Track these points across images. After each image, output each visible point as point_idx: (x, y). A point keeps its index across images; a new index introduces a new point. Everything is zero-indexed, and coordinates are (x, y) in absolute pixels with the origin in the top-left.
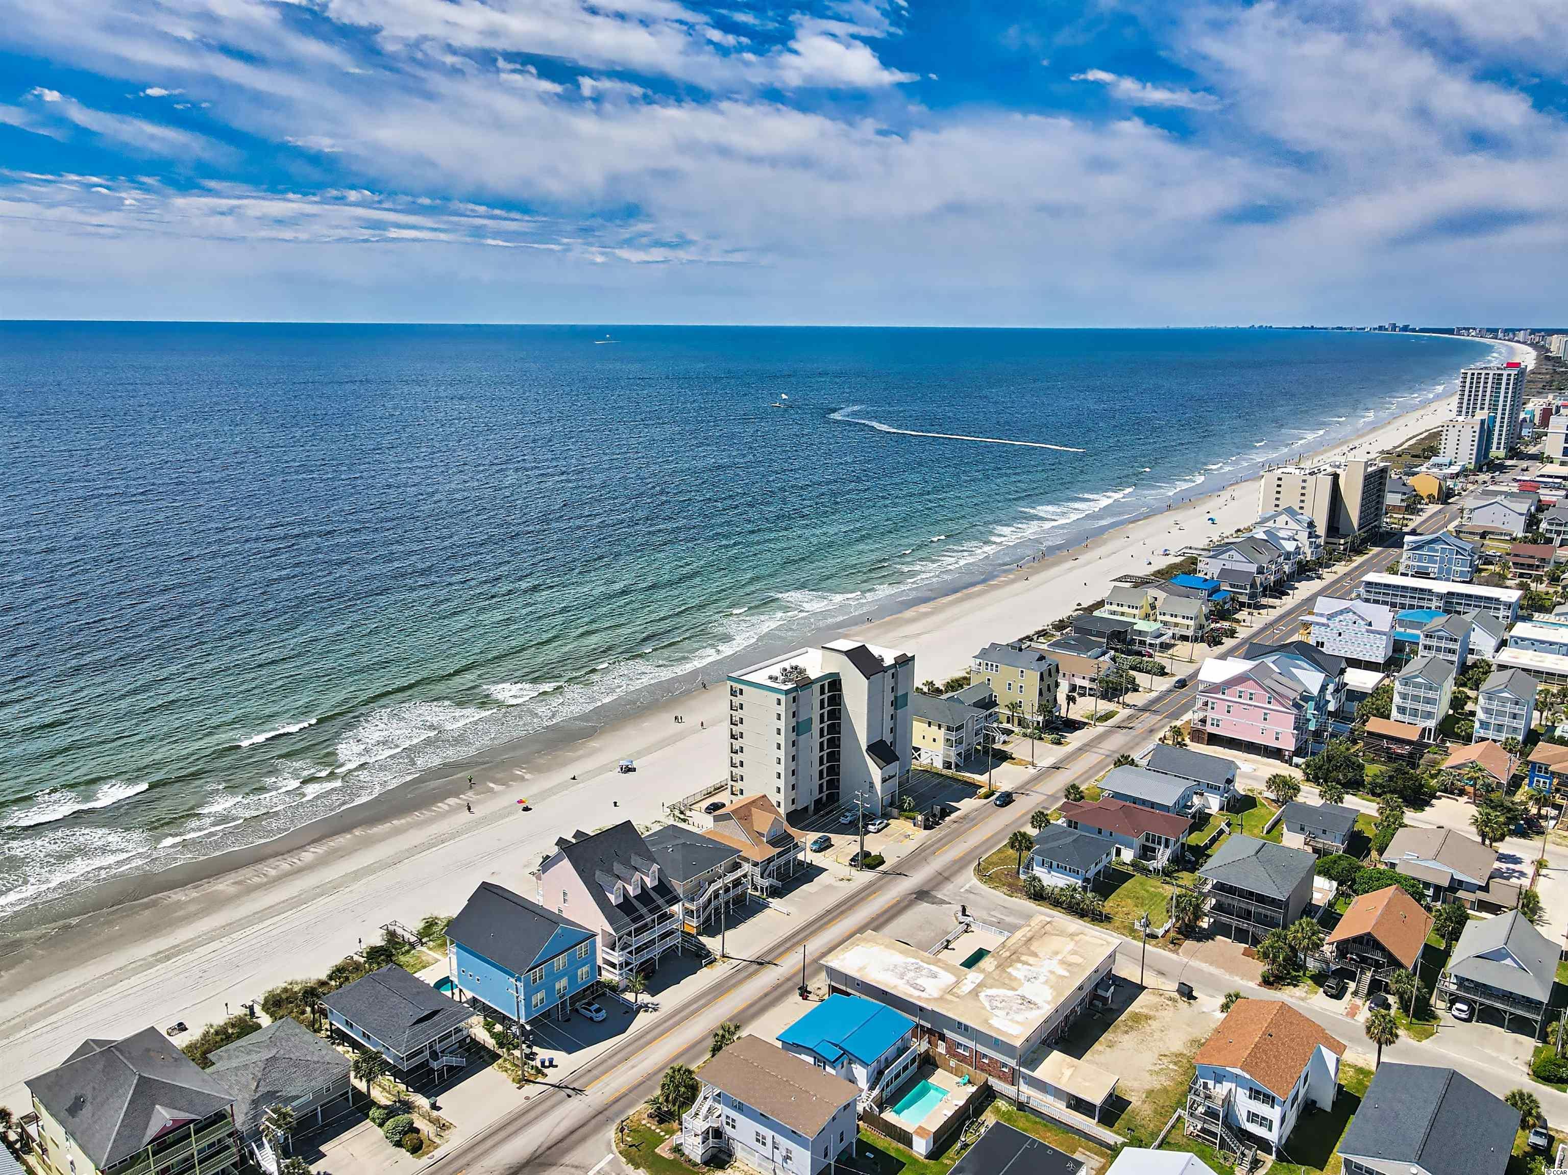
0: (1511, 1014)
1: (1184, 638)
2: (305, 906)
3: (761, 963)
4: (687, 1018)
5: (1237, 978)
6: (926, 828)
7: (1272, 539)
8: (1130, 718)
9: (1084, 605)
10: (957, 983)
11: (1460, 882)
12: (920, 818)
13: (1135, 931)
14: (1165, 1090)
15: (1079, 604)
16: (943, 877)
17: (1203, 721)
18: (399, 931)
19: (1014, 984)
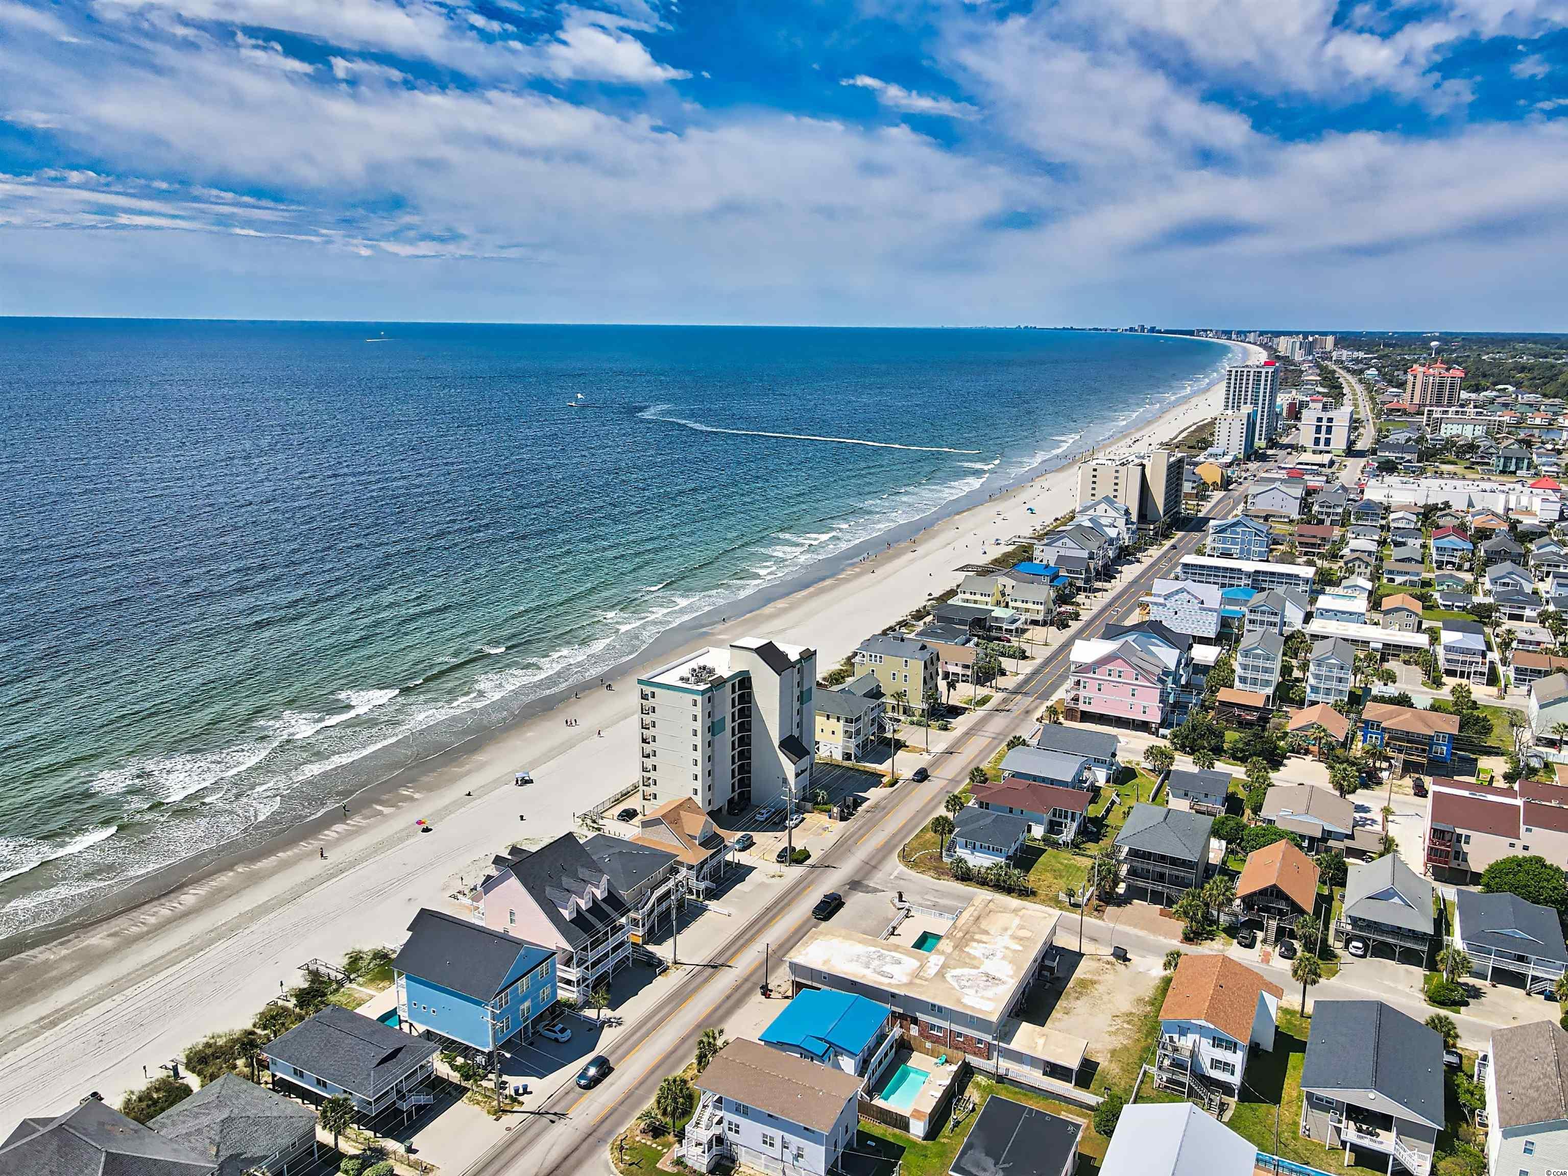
0: (1401, 947)
1: (1035, 623)
2: (202, 953)
3: (714, 966)
4: (654, 1028)
6: (843, 819)
7: (1096, 528)
8: (1004, 701)
9: (936, 594)
10: (922, 967)
11: (1330, 832)
12: (835, 810)
13: (1060, 902)
14: (1126, 1048)
15: (930, 595)
16: (871, 865)
17: (1076, 699)
18: (322, 970)
19: (975, 962)
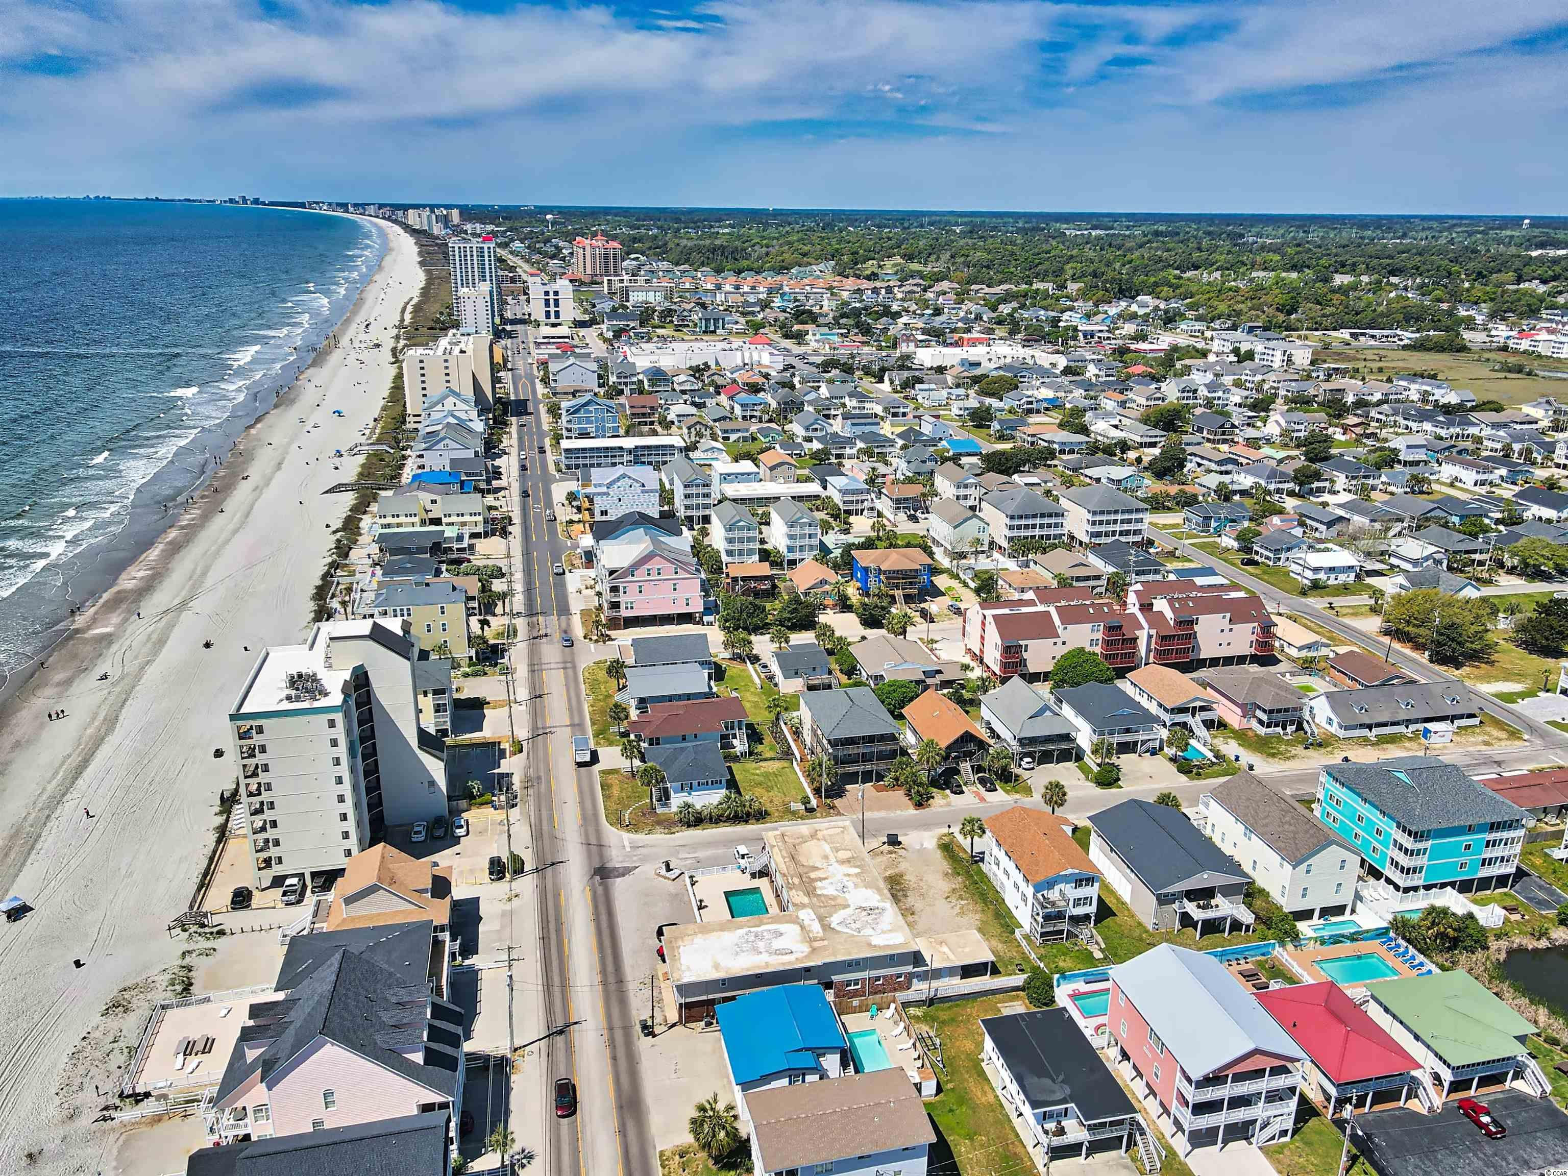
0: (1058, 750)
1: (474, 536)
3: (560, 1032)
5: (899, 812)
6: (511, 806)
8: (531, 626)
9: (335, 525)
10: (802, 927)
11: (925, 672)
12: (499, 799)
13: (794, 812)
15: (327, 526)
16: (595, 845)
17: (615, 606)
19: (839, 901)
